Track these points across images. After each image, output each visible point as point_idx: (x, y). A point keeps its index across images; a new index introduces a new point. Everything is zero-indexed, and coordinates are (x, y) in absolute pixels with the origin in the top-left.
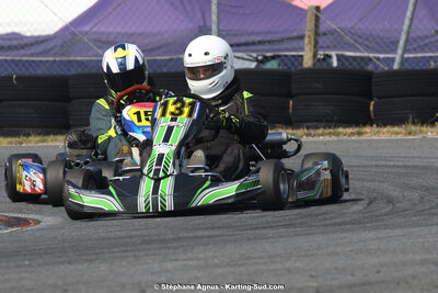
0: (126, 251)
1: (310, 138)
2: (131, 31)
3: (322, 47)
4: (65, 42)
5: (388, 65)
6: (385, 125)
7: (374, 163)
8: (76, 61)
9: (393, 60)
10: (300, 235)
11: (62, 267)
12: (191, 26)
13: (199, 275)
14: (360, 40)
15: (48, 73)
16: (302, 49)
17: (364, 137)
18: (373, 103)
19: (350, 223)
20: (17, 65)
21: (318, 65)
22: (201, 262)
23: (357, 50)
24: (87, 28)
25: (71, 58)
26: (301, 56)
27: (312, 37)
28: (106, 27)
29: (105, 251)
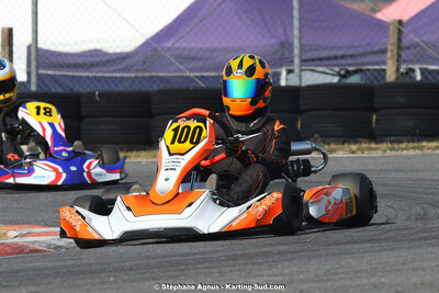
1: (394, 153)
2: (213, 47)
3: (405, 61)
4: (147, 59)
8: (158, 77)
11: (147, 284)
12: (273, 41)
15: (130, 89)
16: (384, 63)
20: (99, 82)
21: (401, 80)
22: (287, 278)
24: (168, 44)
25: (154, 74)
26: (384, 70)
27: (395, 51)
28: (188, 43)
29: (190, 267)
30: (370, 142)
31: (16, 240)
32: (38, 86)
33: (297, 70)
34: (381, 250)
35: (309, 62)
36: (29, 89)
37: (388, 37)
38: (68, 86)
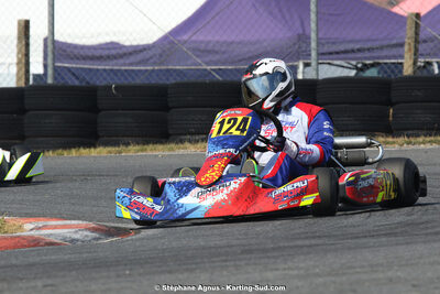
0: (226, 261)
1: (411, 147)
2: (230, 40)
3: (422, 55)
4: (164, 51)
8: (175, 70)
10: (402, 244)
12: (289, 34)
13: (300, 284)
15: (146, 82)
16: (402, 57)
20: (116, 75)
21: (419, 74)
22: (302, 272)
24: (185, 37)
25: (170, 67)
26: (401, 64)
27: (413, 44)
28: (205, 36)
29: (206, 260)
30: (387, 136)
31: (32, 233)
32: (55, 78)
33: (314, 63)
34: (397, 244)
35: (326, 55)
36: (46, 82)
37: (405, 31)
38: (84, 79)
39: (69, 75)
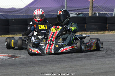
0: (43, 64)
1: (91, 34)
3: (94, 11)
4: (26, 10)
5: (111, 15)
6: (111, 31)
7: (108, 41)
9: (113, 14)
10: (88, 60)
11: (26, 68)
12: (59, 5)
13: (62, 70)
14: (104, 9)
15: (22, 18)
16: (89, 11)
17: (105, 34)
18: (107, 25)
19: (102, 56)
20: (14, 16)
21: (93, 16)
22: (63, 67)
23: (103, 11)
24: (32, 6)
25: (28, 14)
26: (88, 13)
27: (91, 8)
28: (37, 6)
29: (37, 64)
30: (85, 32)
37: (89, 4)
38: (5, 17)
39: (2, 16)
